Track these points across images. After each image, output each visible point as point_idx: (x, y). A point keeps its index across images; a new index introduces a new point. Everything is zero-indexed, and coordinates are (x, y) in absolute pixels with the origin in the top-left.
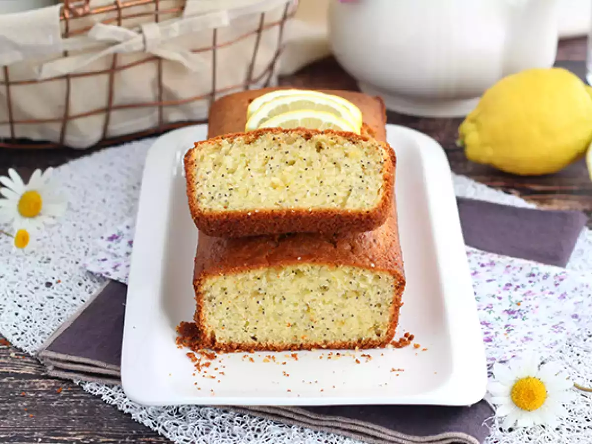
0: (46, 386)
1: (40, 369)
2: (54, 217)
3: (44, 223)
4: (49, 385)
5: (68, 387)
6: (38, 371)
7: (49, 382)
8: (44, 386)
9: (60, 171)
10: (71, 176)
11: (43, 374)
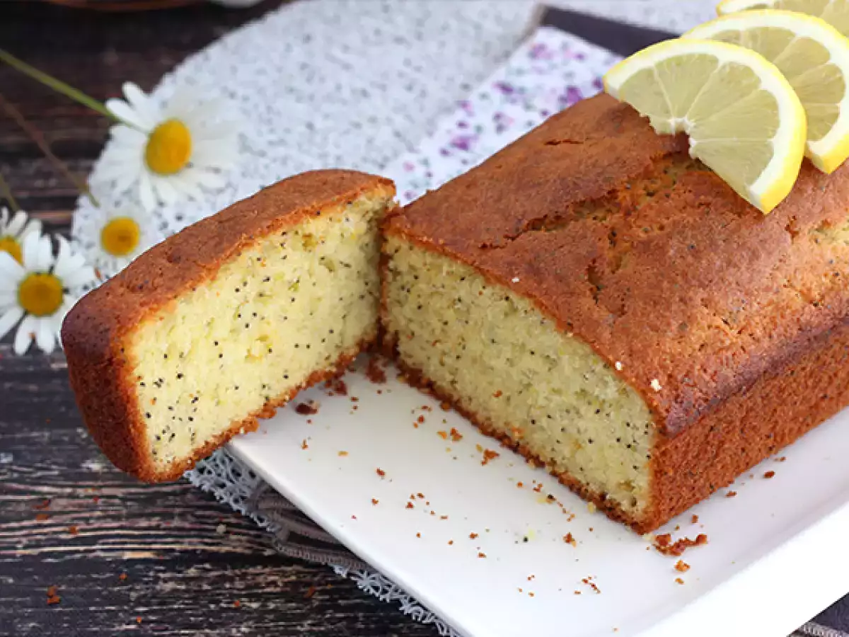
0: (280, 584)
1: (258, 540)
2: (217, 171)
3: (200, 185)
4: (286, 580)
5: (327, 583)
6: (256, 547)
7: (284, 572)
8: (274, 583)
9: (207, 59)
10: (234, 70)
11: (268, 552)
